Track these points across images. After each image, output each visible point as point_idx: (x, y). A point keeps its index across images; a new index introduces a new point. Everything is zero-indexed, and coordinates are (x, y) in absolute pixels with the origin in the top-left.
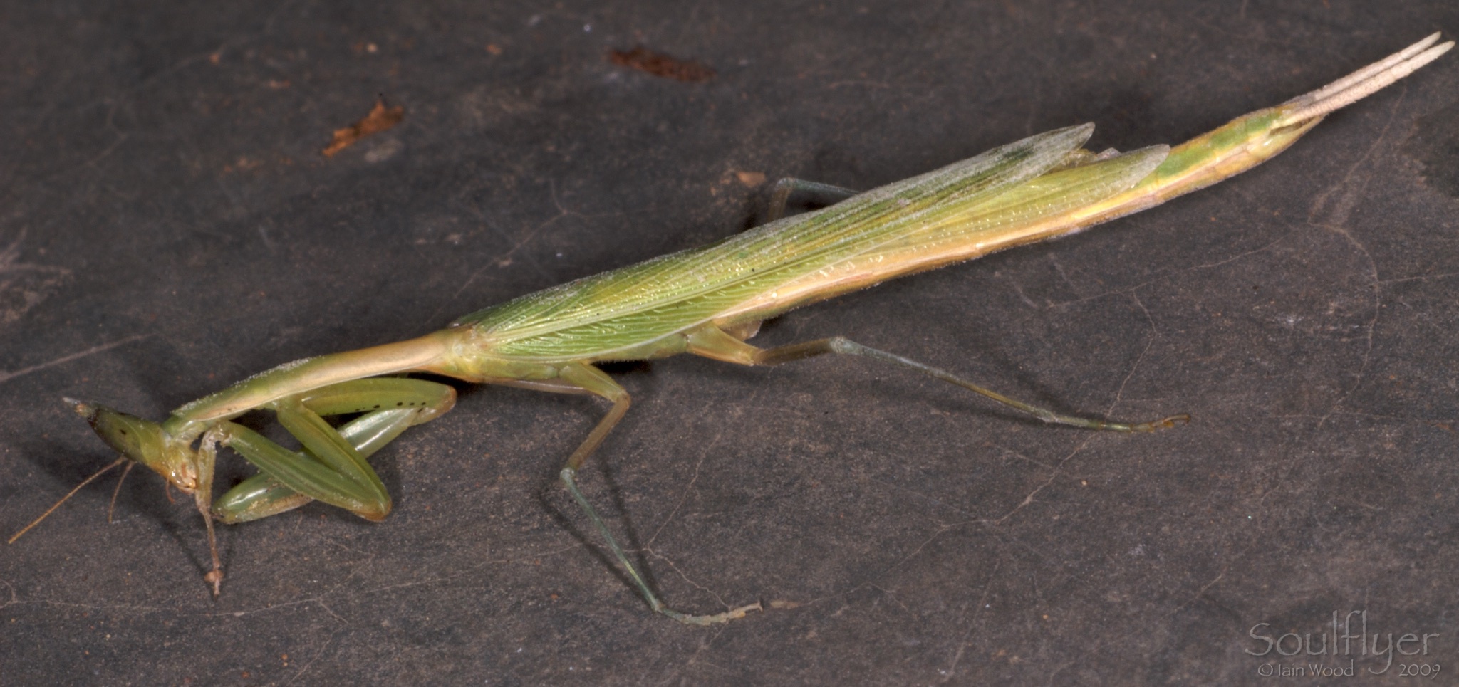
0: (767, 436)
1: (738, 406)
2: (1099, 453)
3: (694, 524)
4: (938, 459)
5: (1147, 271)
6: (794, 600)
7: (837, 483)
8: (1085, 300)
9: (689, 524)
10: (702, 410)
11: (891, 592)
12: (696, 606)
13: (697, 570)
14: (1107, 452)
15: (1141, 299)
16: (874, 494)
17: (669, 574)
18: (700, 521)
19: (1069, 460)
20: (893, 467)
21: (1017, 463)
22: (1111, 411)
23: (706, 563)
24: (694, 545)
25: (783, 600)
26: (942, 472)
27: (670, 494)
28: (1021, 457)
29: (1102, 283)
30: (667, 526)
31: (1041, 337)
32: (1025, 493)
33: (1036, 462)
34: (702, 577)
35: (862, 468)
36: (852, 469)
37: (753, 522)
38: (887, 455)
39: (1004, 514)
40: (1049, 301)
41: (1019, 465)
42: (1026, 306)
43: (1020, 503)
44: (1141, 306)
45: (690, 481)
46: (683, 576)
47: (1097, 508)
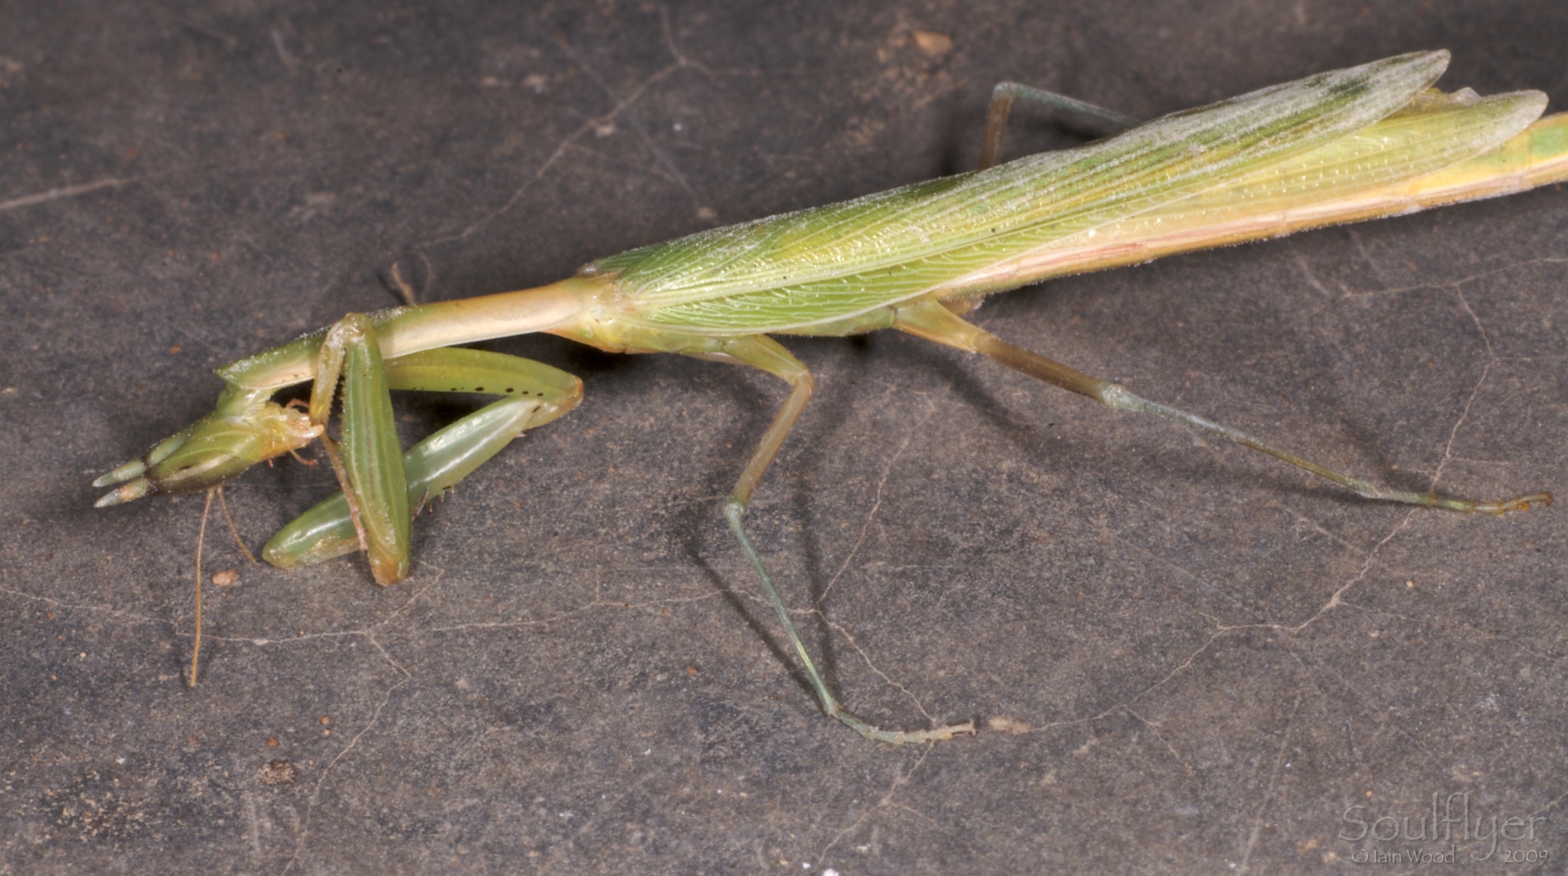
0: (972, 451)
1: (930, 397)
2: (1426, 538)
3: (879, 579)
4: (1207, 518)
5: (1474, 258)
6: (1022, 721)
7: (1071, 539)
8: (1393, 292)
9: (871, 577)
10: (881, 398)
11: (1154, 724)
12: (887, 711)
13: (886, 654)
14: (1438, 538)
15: (1468, 300)
16: (1123, 563)
17: (848, 655)
18: (886, 574)
19: (1387, 545)
20: (1146, 523)
21: (1315, 539)
22: (1439, 474)
23: (899, 644)
24: (881, 614)
25: (1006, 718)
26: (1214, 540)
27: (844, 525)
28: (1322, 530)
29: (1414, 268)
30: (842, 577)
31: (1337, 342)
32: (1329, 589)
33: (1341, 541)
34: (894, 666)
35: (1103, 520)
36: (1091, 519)
37: (960, 586)
38: (1136, 502)
39: (1303, 620)
40: (1344, 287)
41: (1318, 543)
42: (1312, 290)
43: (1323, 604)
44: (1470, 311)
45: (871, 509)
46: (868, 662)
47: (1429, 626)
